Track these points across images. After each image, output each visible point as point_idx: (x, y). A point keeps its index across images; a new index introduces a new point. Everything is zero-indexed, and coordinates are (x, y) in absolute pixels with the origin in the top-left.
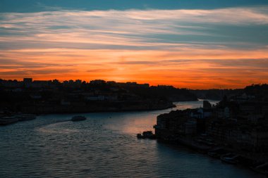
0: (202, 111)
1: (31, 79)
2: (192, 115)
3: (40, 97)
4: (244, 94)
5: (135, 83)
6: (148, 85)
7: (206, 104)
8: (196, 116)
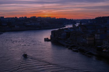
0: (69, 29)
1: (3, 17)
2: (65, 31)
3: (6, 24)
4: (89, 21)
5: (50, 17)
6: (55, 18)
7: (74, 26)
8: (67, 31)
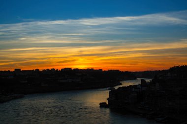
0: (140, 87)
1: (20, 70)
2: (133, 90)
3: (27, 81)
4: (169, 74)
6: (102, 70)
7: (143, 81)
8: (136, 90)
